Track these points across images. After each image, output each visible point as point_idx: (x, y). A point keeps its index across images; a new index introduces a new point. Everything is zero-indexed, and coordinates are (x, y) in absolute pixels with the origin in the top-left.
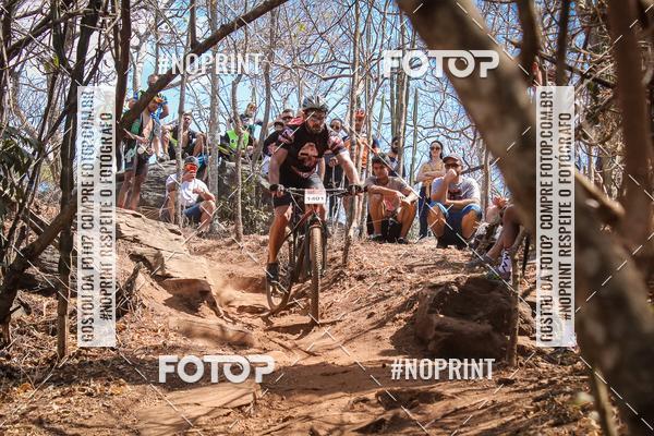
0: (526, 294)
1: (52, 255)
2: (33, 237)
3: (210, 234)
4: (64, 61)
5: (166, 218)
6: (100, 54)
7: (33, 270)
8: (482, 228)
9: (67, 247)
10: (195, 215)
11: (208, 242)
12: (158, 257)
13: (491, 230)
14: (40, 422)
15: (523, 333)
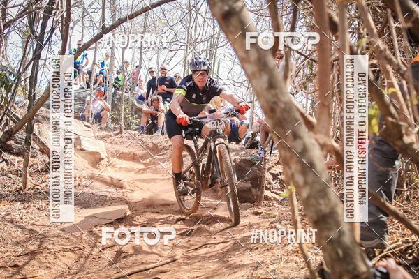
0: (270, 169)
1: (22, 135)
2: (12, 124)
3: (106, 129)
4: (33, 32)
5: (83, 118)
6: (53, 29)
7: (11, 142)
8: (249, 134)
9: (30, 131)
10: (98, 118)
11: (105, 133)
12: (78, 139)
13: (254, 135)
14: (12, 222)
15: (267, 189)
